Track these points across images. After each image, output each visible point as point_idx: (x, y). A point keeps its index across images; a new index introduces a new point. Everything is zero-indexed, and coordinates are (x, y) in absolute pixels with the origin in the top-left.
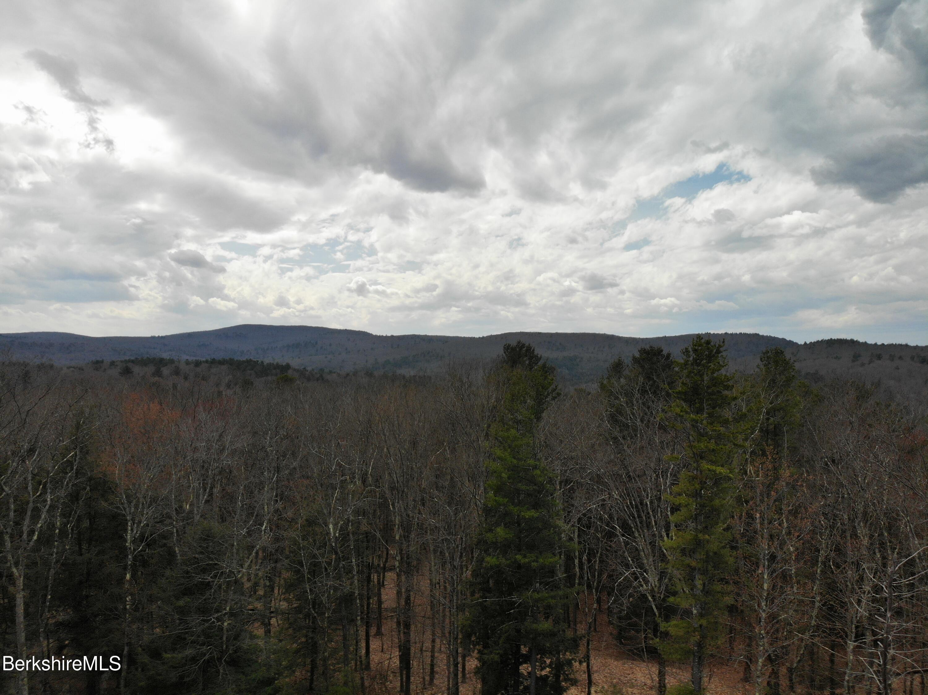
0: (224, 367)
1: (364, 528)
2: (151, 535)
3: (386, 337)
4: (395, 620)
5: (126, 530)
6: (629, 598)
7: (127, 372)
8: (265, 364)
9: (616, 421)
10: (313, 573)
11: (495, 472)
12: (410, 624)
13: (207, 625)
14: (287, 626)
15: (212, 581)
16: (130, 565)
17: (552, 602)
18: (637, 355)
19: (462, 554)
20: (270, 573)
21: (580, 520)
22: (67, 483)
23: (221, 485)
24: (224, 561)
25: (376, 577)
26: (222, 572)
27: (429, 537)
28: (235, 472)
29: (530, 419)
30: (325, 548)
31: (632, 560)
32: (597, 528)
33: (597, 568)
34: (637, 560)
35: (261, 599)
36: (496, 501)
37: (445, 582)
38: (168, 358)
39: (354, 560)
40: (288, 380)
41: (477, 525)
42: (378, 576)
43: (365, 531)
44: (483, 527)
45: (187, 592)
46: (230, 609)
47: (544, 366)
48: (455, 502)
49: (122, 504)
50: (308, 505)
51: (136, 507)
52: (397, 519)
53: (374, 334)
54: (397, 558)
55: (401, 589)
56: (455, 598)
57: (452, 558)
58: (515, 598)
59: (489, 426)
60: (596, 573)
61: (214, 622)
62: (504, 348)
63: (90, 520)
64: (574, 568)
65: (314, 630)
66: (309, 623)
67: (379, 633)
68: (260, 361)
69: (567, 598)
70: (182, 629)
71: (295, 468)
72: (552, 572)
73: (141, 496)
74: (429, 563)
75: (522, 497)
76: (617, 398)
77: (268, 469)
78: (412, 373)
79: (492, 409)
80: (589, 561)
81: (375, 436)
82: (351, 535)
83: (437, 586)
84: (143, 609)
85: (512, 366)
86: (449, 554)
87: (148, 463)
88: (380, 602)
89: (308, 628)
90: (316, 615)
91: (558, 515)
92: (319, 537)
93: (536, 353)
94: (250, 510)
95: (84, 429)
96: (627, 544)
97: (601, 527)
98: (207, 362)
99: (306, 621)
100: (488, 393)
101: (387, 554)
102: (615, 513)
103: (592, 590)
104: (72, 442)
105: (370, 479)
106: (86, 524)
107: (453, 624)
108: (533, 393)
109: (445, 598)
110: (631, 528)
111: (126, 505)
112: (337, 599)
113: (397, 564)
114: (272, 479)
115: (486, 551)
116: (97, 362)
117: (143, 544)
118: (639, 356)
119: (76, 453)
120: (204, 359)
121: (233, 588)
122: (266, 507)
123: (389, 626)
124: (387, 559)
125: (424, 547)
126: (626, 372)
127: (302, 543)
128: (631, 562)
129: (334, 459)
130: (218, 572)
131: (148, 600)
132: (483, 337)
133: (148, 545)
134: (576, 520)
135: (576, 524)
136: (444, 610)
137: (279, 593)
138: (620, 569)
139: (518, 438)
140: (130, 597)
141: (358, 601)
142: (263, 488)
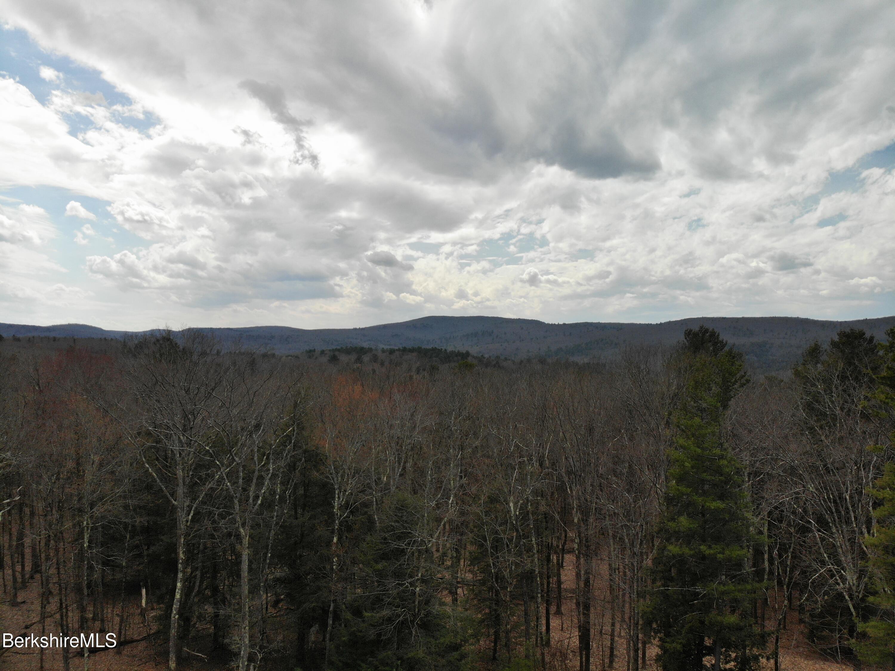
0: (415, 354)
1: (543, 508)
2: (355, 503)
3: (559, 325)
4: (575, 601)
5: (334, 498)
6: (824, 596)
7: (334, 359)
8: (448, 351)
9: (813, 409)
10: (496, 548)
11: (677, 461)
12: (589, 606)
13: (401, 588)
14: (472, 596)
15: (407, 549)
16: (337, 529)
17: (739, 595)
18: (836, 338)
19: (641, 542)
20: (456, 545)
21: (770, 513)
22: (287, 455)
23: (413, 460)
24: (416, 531)
25: (555, 557)
26: (415, 541)
27: (607, 522)
28: (425, 449)
29: (715, 406)
30: (507, 525)
31: (828, 557)
32: (789, 522)
33: (789, 563)
34: (835, 556)
35: (448, 568)
36: (678, 490)
37: (624, 567)
38: (367, 347)
39: (534, 539)
40: (470, 367)
41: (657, 513)
42: (557, 557)
43: (544, 511)
44: (664, 516)
45: (384, 557)
46: (421, 576)
47: (730, 352)
48: (634, 489)
49: (331, 474)
50: (489, 483)
51: (343, 476)
52: (575, 502)
53: (546, 323)
54: (576, 541)
55: (580, 571)
56: (635, 584)
57: (632, 545)
58: (699, 589)
59: (670, 414)
60: (788, 569)
61: (407, 587)
62: (685, 333)
63: (305, 487)
64: (763, 562)
65: (497, 603)
66: (492, 596)
67: (559, 612)
68: (443, 350)
69: (755, 592)
70: (380, 591)
71: (476, 447)
72: (739, 565)
73: (347, 468)
74: (608, 547)
75: (706, 487)
76: (813, 385)
77: (454, 447)
78: (586, 360)
79: (673, 397)
80: (780, 556)
81: (551, 421)
82: (531, 515)
83: (617, 571)
84: (347, 569)
85: (695, 352)
86: (629, 540)
87: (353, 438)
88: (559, 582)
89: (492, 600)
90: (498, 588)
91: (746, 507)
92: (500, 514)
93: (721, 338)
94: (439, 484)
95: (301, 408)
96: (822, 539)
97: (794, 521)
98: (399, 350)
99: (489, 593)
100: (669, 380)
101: (566, 536)
102: (809, 508)
103: (783, 586)
104: (291, 418)
105: (547, 462)
106: (301, 491)
107: (634, 610)
108: (719, 380)
109: (625, 583)
110: (828, 523)
111: (334, 476)
112: (518, 575)
113: (576, 546)
114: (457, 456)
115: (668, 540)
116: (310, 351)
117: (348, 511)
118: (838, 340)
119: (294, 428)
120: (397, 348)
121: (424, 556)
122: (452, 482)
123: (568, 606)
124: (565, 540)
125: (603, 532)
126: (824, 358)
127: (485, 519)
128: (827, 558)
129: (512, 440)
130: (411, 540)
131: (352, 562)
132: (661, 324)
133: (352, 512)
134: (766, 513)
135: (766, 518)
136: (624, 595)
137: (464, 565)
138: (815, 565)
139: (703, 426)
140: (336, 558)
141: (538, 579)
142: (449, 465)
